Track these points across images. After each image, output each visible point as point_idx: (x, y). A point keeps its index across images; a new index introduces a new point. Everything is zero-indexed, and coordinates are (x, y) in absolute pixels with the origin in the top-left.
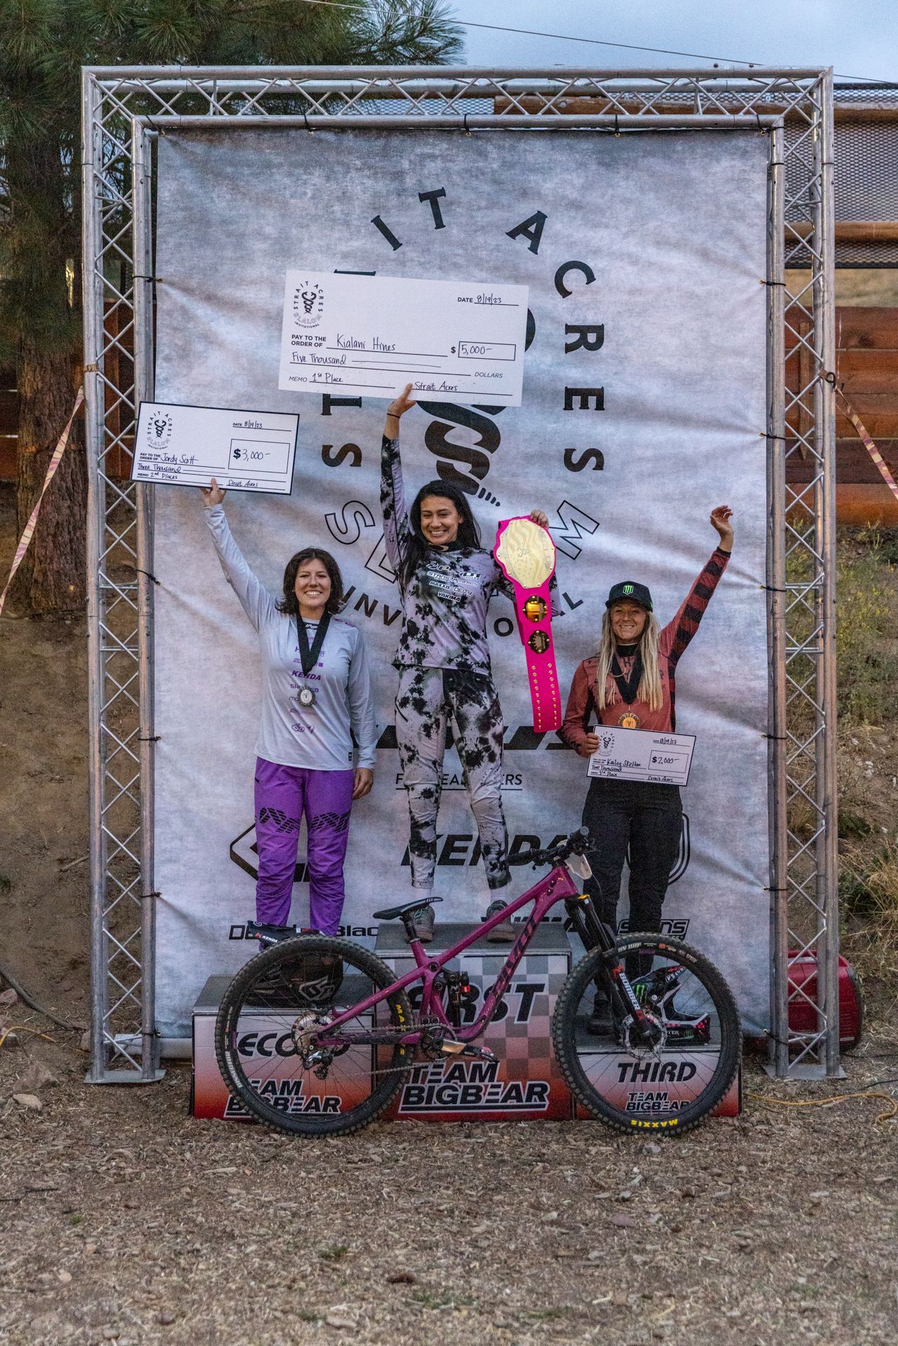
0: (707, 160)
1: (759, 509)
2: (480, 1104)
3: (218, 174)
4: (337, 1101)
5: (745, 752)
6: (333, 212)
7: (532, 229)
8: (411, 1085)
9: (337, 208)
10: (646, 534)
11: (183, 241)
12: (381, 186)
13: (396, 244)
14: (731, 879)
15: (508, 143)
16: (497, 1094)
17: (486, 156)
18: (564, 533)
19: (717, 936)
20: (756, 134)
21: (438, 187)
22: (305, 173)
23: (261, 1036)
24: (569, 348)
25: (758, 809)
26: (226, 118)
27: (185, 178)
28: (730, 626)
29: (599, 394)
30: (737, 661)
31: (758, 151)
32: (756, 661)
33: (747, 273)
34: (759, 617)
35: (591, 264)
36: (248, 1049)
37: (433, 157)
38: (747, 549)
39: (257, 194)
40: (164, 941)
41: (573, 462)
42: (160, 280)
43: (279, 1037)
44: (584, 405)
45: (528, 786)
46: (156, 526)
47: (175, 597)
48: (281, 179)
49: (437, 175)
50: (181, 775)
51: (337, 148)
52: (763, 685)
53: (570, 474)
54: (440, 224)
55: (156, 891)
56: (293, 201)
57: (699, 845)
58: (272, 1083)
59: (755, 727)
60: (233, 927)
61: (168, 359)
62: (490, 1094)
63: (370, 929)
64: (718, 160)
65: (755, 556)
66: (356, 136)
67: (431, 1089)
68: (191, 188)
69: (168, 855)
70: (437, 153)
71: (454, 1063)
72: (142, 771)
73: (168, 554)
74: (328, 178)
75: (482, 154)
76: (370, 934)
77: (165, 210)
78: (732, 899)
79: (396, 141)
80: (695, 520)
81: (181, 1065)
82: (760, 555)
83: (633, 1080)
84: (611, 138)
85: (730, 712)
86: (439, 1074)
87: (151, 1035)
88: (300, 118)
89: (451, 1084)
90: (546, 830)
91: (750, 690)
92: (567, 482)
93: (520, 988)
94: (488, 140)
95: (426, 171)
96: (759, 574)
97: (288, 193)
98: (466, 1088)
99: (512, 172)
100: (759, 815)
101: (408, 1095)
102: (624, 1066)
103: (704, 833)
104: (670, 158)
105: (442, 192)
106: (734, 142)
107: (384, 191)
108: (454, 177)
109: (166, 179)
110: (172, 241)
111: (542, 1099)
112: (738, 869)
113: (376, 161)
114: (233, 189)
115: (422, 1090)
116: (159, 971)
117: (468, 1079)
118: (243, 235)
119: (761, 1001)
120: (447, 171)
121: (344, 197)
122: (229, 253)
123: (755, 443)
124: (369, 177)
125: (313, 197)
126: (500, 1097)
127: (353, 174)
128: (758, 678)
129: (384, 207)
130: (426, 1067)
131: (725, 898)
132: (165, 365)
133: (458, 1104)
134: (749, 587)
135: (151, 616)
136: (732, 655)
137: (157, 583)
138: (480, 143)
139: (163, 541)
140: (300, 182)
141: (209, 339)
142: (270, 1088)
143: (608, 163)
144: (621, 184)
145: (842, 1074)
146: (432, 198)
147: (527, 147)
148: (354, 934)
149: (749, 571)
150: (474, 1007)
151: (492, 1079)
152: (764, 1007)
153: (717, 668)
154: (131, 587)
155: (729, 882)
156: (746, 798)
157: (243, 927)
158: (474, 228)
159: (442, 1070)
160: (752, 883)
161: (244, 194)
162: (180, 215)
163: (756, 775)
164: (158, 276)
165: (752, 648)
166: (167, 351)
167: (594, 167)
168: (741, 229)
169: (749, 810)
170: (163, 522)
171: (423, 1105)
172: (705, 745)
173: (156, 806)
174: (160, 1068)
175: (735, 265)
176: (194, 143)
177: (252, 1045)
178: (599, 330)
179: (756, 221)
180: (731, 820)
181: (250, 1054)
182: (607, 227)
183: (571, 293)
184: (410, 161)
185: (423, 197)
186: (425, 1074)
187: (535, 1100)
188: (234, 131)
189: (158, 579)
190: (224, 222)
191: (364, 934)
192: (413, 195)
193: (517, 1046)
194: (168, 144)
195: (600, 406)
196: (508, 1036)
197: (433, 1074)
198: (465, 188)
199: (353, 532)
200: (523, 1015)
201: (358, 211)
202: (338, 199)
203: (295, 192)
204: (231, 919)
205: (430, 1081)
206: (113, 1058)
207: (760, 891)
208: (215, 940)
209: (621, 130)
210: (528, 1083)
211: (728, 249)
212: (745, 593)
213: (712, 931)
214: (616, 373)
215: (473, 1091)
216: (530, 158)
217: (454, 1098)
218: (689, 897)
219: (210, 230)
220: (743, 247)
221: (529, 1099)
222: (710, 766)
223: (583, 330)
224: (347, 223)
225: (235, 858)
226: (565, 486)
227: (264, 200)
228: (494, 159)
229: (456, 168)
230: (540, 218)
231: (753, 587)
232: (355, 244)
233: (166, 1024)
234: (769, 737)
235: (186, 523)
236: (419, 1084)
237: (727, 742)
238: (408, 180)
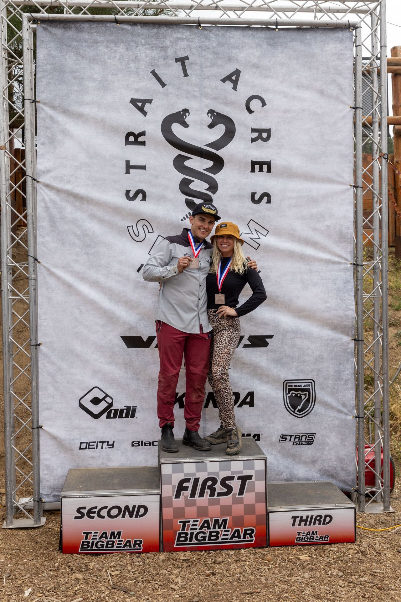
0: (322, 44)
1: (350, 224)
2: (218, 541)
3: (69, 46)
4: (141, 542)
5: (343, 347)
6: (130, 67)
7: (234, 78)
8: (181, 531)
9: (132, 65)
10: (293, 236)
11: (50, 81)
12: (155, 54)
13: (163, 85)
14: (336, 412)
15: (221, 32)
16: (227, 535)
17: (210, 39)
18: (251, 236)
19: (329, 441)
20: (348, 30)
21: (185, 55)
22: (115, 46)
23: (98, 509)
24: (253, 140)
25: (349, 377)
26: (73, 16)
27: (51, 47)
28: (335, 284)
29: (269, 164)
30: (339, 301)
31: (348, 40)
32: (348, 301)
33: (343, 102)
34: (350, 279)
35: (264, 97)
36: (91, 515)
37: (182, 39)
38: (343, 244)
39: (90, 57)
40: (45, 451)
41: (255, 199)
42: (39, 102)
43: (108, 508)
44: (261, 170)
45: (234, 367)
46: (38, 232)
47: (48, 270)
48: (102, 49)
49: (184, 49)
50: (53, 363)
51: (132, 33)
52: (352, 313)
53: (254, 206)
54: (186, 75)
55: (40, 425)
56: (109, 61)
57: (320, 395)
58: (105, 533)
59: (348, 335)
60: (81, 443)
61: (43, 144)
62: (224, 535)
63: (153, 442)
64: (328, 44)
65: (347, 248)
66: (141, 27)
67: (192, 533)
68: (54, 53)
69: (46, 406)
70: (184, 37)
71: (204, 519)
72: (32, 362)
73: (45, 247)
74: (127, 49)
75: (208, 38)
76: (153, 445)
77: (41, 64)
78: (336, 422)
79: (163, 30)
80: (317, 229)
81: (54, 513)
82: (350, 247)
83: (300, 525)
84: (273, 31)
85: (335, 327)
86: (196, 525)
87: (38, 501)
88: (112, 17)
89: (203, 530)
90: (243, 389)
91: (346, 316)
92: (252, 209)
93: (239, 478)
94: (211, 31)
95: (178, 47)
96: (350, 257)
97: (106, 56)
98: (211, 533)
99: (223, 48)
100: (350, 379)
101: (179, 537)
102: (295, 518)
103: (322, 389)
104: (303, 42)
105: (187, 58)
106: (336, 35)
107: (157, 57)
108: (193, 50)
109: (41, 47)
110: (45, 81)
111: (251, 537)
112: (340, 407)
113: (152, 41)
114: (77, 54)
115: (187, 534)
116: (42, 467)
117: (212, 527)
118: (83, 78)
119: (351, 473)
120: (189, 46)
121: (136, 59)
122: (75, 88)
123: (348, 190)
124: (149, 49)
125: (120, 59)
126: (229, 537)
127: (141, 47)
128: (350, 310)
129: (157, 65)
130: (189, 522)
131: (333, 422)
132: (41, 147)
133: (207, 541)
134: (345, 264)
135: (36, 280)
136: (336, 298)
137: (39, 262)
138: (206, 32)
139: (41, 240)
140: (113, 51)
141: (65, 132)
142: (104, 536)
143: (273, 44)
144: (279, 55)
145: (391, 509)
146: (182, 61)
147: (231, 35)
148: (145, 445)
149: (344, 255)
150: (215, 489)
151: (224, 527)
152: (353, 476)
153: (329, 305)
154: (26, 265)
155: (335, 414)
156: (343, 371)
157: (86, 443)
158: (204, 77)
159: (198, 523)
160: (346, 414)
161: (83, 57)
162: (49, 67)
163: (348, 360)
164: (37, 99)
165: (346, 295)
166: (43, 140)
167: (265, 46)
168: (340, 80)
169: (345, 377)
170: (41, 230)
171: (188, 542)
172: (323, 344)
173: (40, 380)
174: (43, 516)
175: (337, 99)
176: (56, 29)
177: (94, 513)
178: (268, 131)
179: (348, 75)
180: (336, 383)
181: (93, 517)
182: (272, 78)
183: (254, 112)
184: (170, 41)
185: (177, 60)
186: (189, 525)
187: (248, 538)
188: (77, 23)
189: (39, 260)
190: (72, 71)
191: (150, 445)
192: (172, 59)
193: (238, 510)
194: (42, 29)
195: (269, 171)
196: (233, 504)
197: (193, 525)
198: (199, 56)
199: (142, 236)
200: (241, 492)
201: (143, 67)
202: (133, 60)
203: (110, 56)
204: (80, 439)
205: (191, 529)
206: (18, 513)
207: (350, 418)
208: (71, 450)
209: (279, 27)
210: (244, 528)
211: (333, 90)
212: (342, 266)
213: (327, 439)
214: (277, 154)
215: (215, 534)
216: (232, 40)
217: (204, 538)
218: (315, 421)
219: (65, 75)
220: (341, 89)
221: (244, 537)
222: (325, 355)
223: (260, 131)
224: (137, 73)
225: (82, 407)
226: (252, 211)
227: (93, 60)
228: (213, 41)
229: (194, 45)
230: (237, 73)
231: (346, 264)
232: (143, 84)
233: (46, 495)
234: (355, 340)
235: (54, 231)
236: (185, 531)
237: (334, 343)
238: (169, 51)
